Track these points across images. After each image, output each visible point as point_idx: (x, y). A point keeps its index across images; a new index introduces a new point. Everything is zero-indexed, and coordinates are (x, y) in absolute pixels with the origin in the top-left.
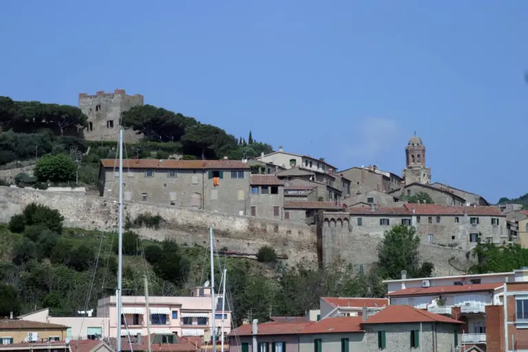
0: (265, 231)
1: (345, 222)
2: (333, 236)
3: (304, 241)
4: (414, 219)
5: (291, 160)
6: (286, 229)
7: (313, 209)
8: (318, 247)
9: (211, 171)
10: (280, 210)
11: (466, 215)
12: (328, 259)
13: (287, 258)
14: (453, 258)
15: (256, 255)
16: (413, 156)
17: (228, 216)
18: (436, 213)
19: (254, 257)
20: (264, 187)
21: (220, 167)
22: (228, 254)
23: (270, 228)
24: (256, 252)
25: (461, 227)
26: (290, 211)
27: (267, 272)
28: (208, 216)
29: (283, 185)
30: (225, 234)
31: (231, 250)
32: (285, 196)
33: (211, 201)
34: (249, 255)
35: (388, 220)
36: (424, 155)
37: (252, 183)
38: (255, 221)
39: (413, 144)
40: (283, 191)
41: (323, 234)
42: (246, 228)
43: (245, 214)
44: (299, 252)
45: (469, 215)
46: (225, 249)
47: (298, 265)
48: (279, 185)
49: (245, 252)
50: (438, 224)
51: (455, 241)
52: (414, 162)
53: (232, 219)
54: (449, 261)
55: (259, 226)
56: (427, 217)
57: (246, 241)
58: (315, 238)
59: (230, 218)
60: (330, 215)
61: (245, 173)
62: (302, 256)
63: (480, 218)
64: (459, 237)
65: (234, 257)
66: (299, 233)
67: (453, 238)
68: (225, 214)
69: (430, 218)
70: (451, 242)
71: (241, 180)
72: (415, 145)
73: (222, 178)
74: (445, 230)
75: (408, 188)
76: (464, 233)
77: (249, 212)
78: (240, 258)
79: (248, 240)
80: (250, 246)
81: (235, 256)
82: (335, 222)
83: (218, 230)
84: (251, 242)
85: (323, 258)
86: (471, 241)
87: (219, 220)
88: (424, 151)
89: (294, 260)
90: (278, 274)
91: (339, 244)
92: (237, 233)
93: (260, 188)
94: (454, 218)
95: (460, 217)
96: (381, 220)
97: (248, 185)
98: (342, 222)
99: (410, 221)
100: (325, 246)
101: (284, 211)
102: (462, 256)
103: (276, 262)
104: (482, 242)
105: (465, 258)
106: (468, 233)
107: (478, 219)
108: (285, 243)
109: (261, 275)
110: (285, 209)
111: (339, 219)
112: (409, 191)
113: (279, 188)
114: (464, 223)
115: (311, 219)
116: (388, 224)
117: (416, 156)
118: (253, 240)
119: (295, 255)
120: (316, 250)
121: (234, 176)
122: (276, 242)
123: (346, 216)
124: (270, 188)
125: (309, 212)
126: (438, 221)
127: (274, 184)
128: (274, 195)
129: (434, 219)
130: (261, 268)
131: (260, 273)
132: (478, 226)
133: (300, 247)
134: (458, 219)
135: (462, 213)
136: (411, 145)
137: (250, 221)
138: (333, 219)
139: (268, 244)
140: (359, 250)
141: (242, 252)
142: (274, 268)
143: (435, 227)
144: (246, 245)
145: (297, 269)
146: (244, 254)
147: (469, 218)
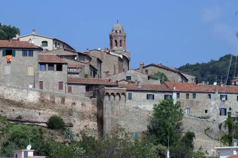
0: (53, 102)
1: (122, 96)
2: (112, 108)
3: (86, 112)
4: (175, 95)
5: (43, 42)
6: (72, 101)
7: (93, 85)
8: (98, 118)
9: (5, 49)
10: (64, 85)
11: (217, 92)
12: (108, 127)
13: (72, 126)
14: (209, 129)
15: (46, 123)
16: (116, 41)
17: (22, 89)
18: (193, 91)
19: (45, 125)
20: (51, 65)
21: (12, 46)
22: (22, 122)
23: (58, 100)
24: (46, 120)
25: (213, 103)
26: (73, 86)
27: (57, 138)
28: (5, 89)
29: (66, 64)
30: (20, 105)
31: (25, 119)
32: (69, 73)
33: (5, 76)
34: (40, 123)
35: (153, 95)
36: (125, 41)
37: (40, 61)
38: (45, 93)
39: (116, 31)
40: (66, 69)
41: (104, 106)
42: (38, 99)
43: (34, 87)
44: (82, 121)
45: (219, 93)
46: (20, 117)
47: (81, 132)
48: (63, 64)
49: (37, 120)
50: (194, 100)
51: (207, 114)
52: (117, 46)
53: (26, 92)
54: (205, 131)
55: (49, 98)
56: (185, 94)
57: (37, 111)
58: (96, 110)
59: (24, 91)
60: (110, 90)
61: (34, 52)
62: (85, 124)
63: (228, 95)
64: (211, 111)
65: (28, 125)
66: (82, 104)
67: (206, 111)
68: (20, 87)
69: (188, 95)
70: (205, 115)
71: (31, 58)
72: (118, 32)
73: (14, 56)
74: (200, 104)
75: (146, 69)
76: (215, 108)
77: (37, 85)
78: (33, 125)
79: (39, 110)
80: (41, 116)
81: (28, 123)
82: (114, 96)
83: (14, 101)
84: (41, 112)
85: (104, 126)
86: (220, 114)
87: (14, 92)
88: (125, 37)
89: (78, 128)
90: (67, 140)
91: (117, 115)
92: (30, 104)
93: (47, 65)
94: (207, 95)
95: (212, 95)
96: (147, 95)
97: (37, 62)
98: (120, 96)
99: (171, 96)
100: (105, 116)
101: (67, 86)
102: (215, 127)
103: (64, 129)
104: (232, 116)
105: (218, 129)
106: (218, 108)
107: (226, 96)
108: (70, 113)
109: (52, 140)
110: (68, 84)
111: (118, 94)
112: (147, 71)
113: (64, 66)
114: (215, 99)
115: (91, 93)
116: (153, 98)
117: (118, 41)
118: (44, 110)
119: (79, 123)
120: (96, 119)
121: (24, 55)
122: (63, 111)
123: (124, 91)
124: (55, 66)
125: (89, 87)
126: (194, 97)
127: (59, 62)
128: (59, 72)
129: (191, 95)
130: (52, 135)
131: (52, 138)
132: (226, 102)
133: (82, 116)
134: (210, 95)
135: (213, 91)
136: (114, 32)
137: (41, 94)
138: (113, 94)
139: (57, 114)
140: (132, 120)
141: (34, 120)
142: (63, 134)
143: (192, 102)
144: (38, 114)
145: (80, 135)
146: (36, 122)
147: (219, 95)
